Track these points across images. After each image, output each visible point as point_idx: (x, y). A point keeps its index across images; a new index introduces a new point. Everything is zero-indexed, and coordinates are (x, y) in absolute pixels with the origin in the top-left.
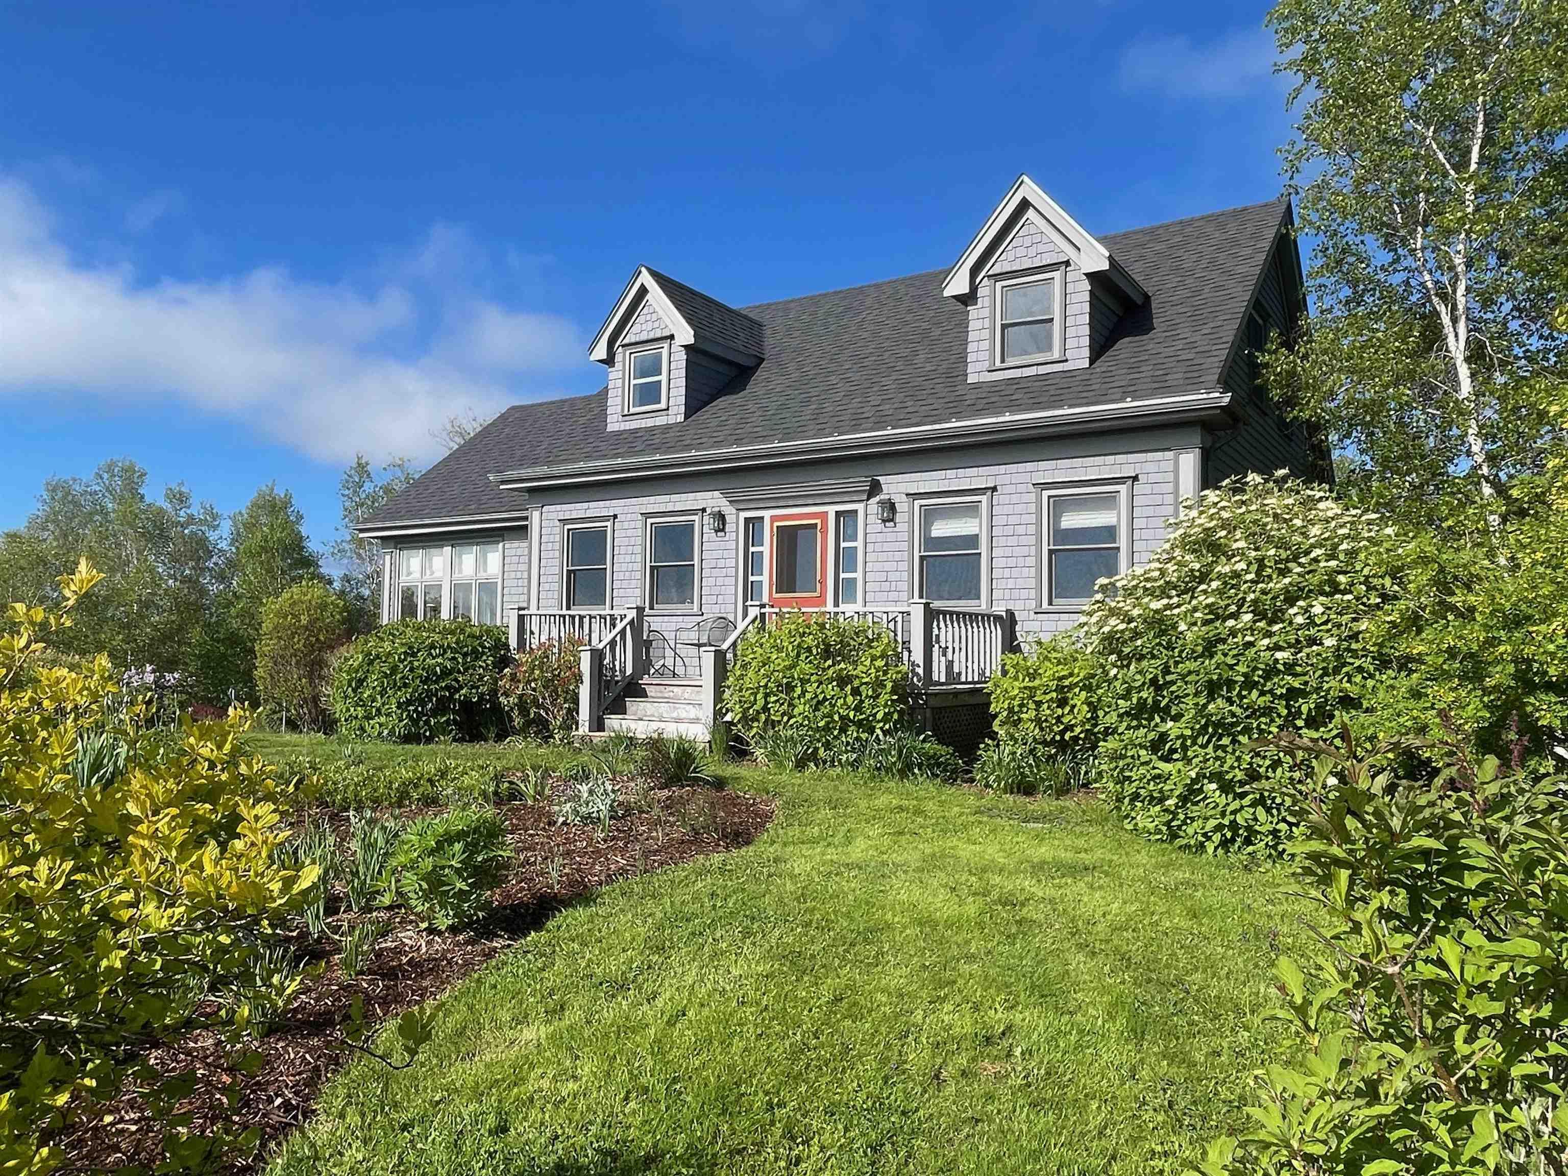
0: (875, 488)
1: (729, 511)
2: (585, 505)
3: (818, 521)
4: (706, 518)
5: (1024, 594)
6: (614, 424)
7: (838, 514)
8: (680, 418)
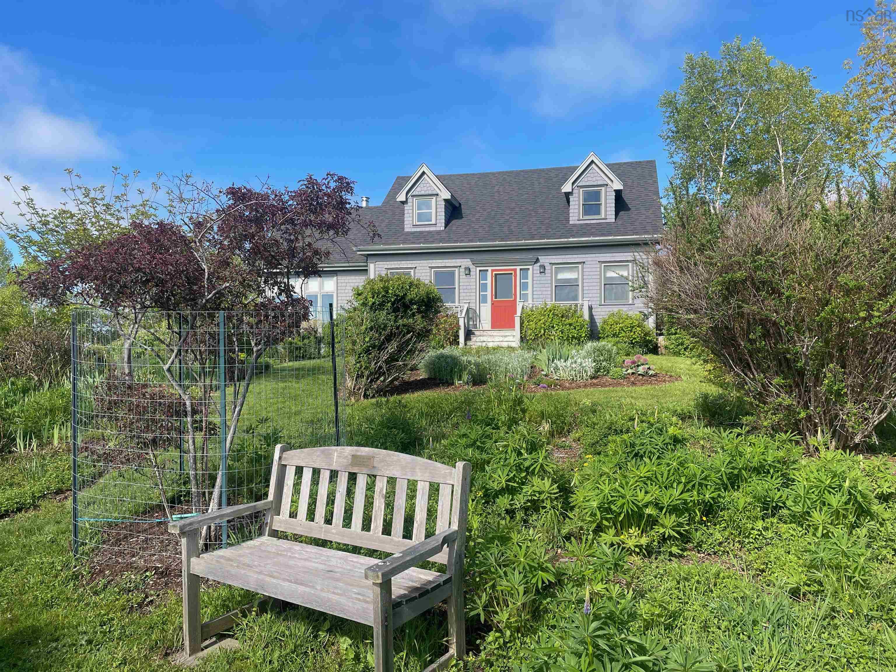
0: (537, 260)
1: (472, 267)
2: (399, 262)
3: (513, 272)
4: (461, 270)
5: (595, 299)
6: (408, 228)
7: (521, 269)
8: (442, 228)
